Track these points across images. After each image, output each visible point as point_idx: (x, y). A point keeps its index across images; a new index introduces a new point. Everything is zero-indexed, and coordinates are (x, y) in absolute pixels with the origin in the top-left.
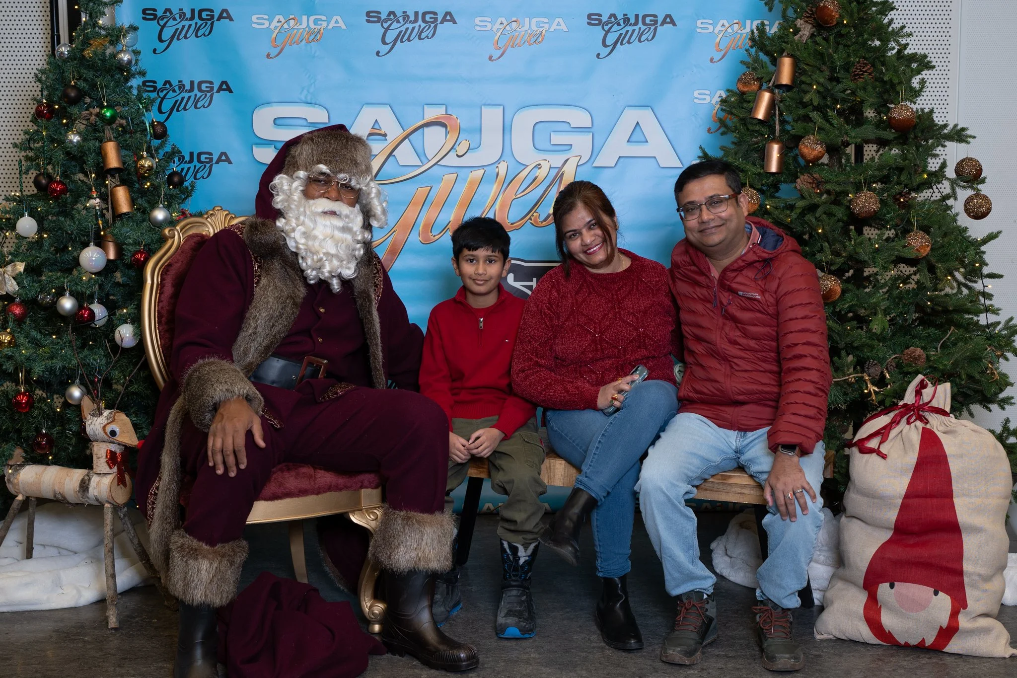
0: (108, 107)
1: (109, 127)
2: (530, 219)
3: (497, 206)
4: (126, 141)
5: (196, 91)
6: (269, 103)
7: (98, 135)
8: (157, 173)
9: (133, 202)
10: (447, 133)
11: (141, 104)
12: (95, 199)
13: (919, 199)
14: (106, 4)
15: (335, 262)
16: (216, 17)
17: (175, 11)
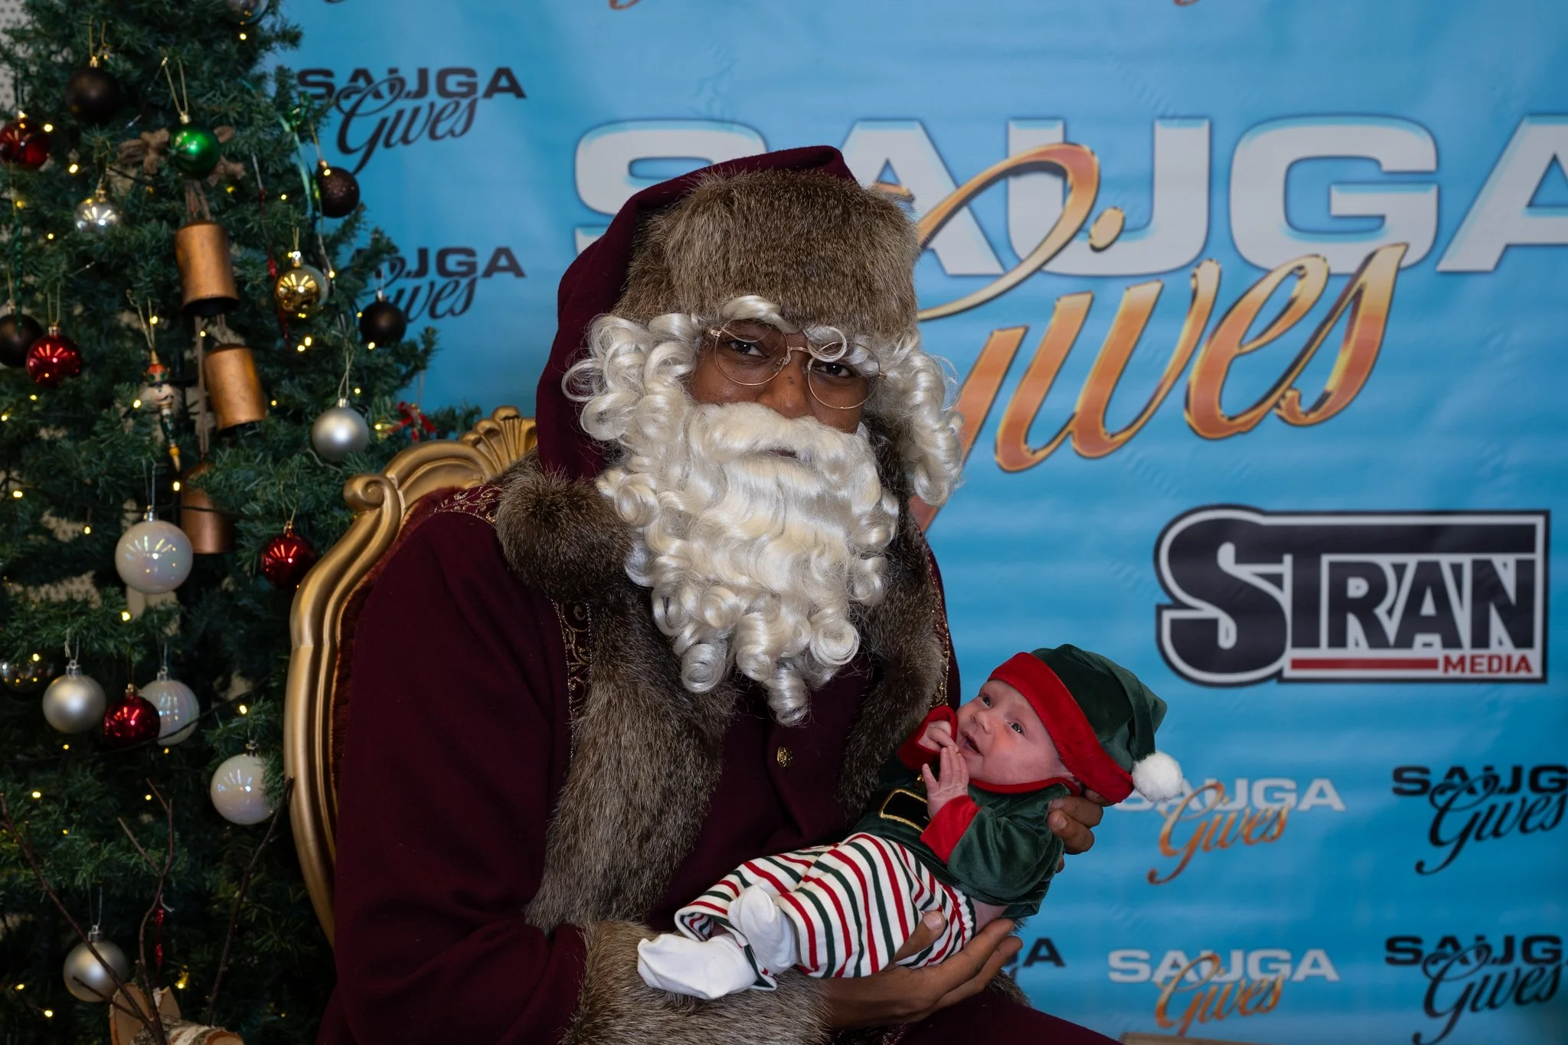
0: (194, 127)
1: (197, 184)
2: (1277, 405)
3: (1193, 375)
4: (244, 221)
5: (433, 94)
6: (613, 122)
7: (164, 205)
8: (332, 310)
9: (265, 388)
10: (1066, 191)
11: (288, 119)
12: (159, 385)
15: (789, 618)
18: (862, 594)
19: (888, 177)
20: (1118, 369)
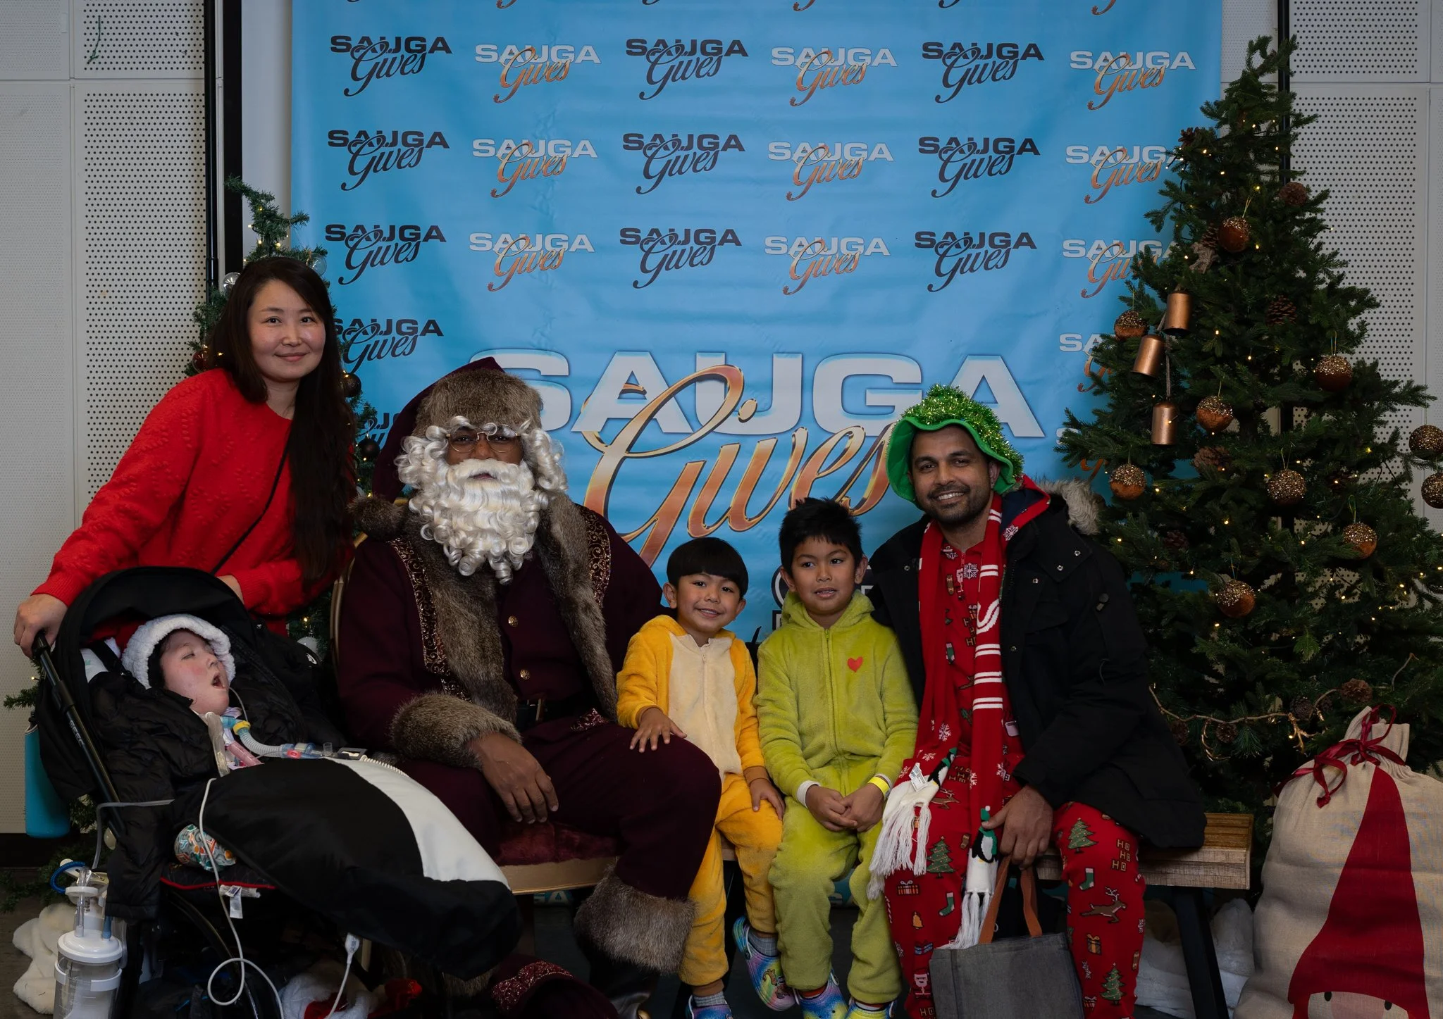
3: (793, 488)
5: (394, 333)
6: (488, 350)
10: (726, 391)
13: (1361, 481)
14: (287, 222)
16: (422, 237)
17: (369, 228)
19: (632, 381)
20: (753, 485)
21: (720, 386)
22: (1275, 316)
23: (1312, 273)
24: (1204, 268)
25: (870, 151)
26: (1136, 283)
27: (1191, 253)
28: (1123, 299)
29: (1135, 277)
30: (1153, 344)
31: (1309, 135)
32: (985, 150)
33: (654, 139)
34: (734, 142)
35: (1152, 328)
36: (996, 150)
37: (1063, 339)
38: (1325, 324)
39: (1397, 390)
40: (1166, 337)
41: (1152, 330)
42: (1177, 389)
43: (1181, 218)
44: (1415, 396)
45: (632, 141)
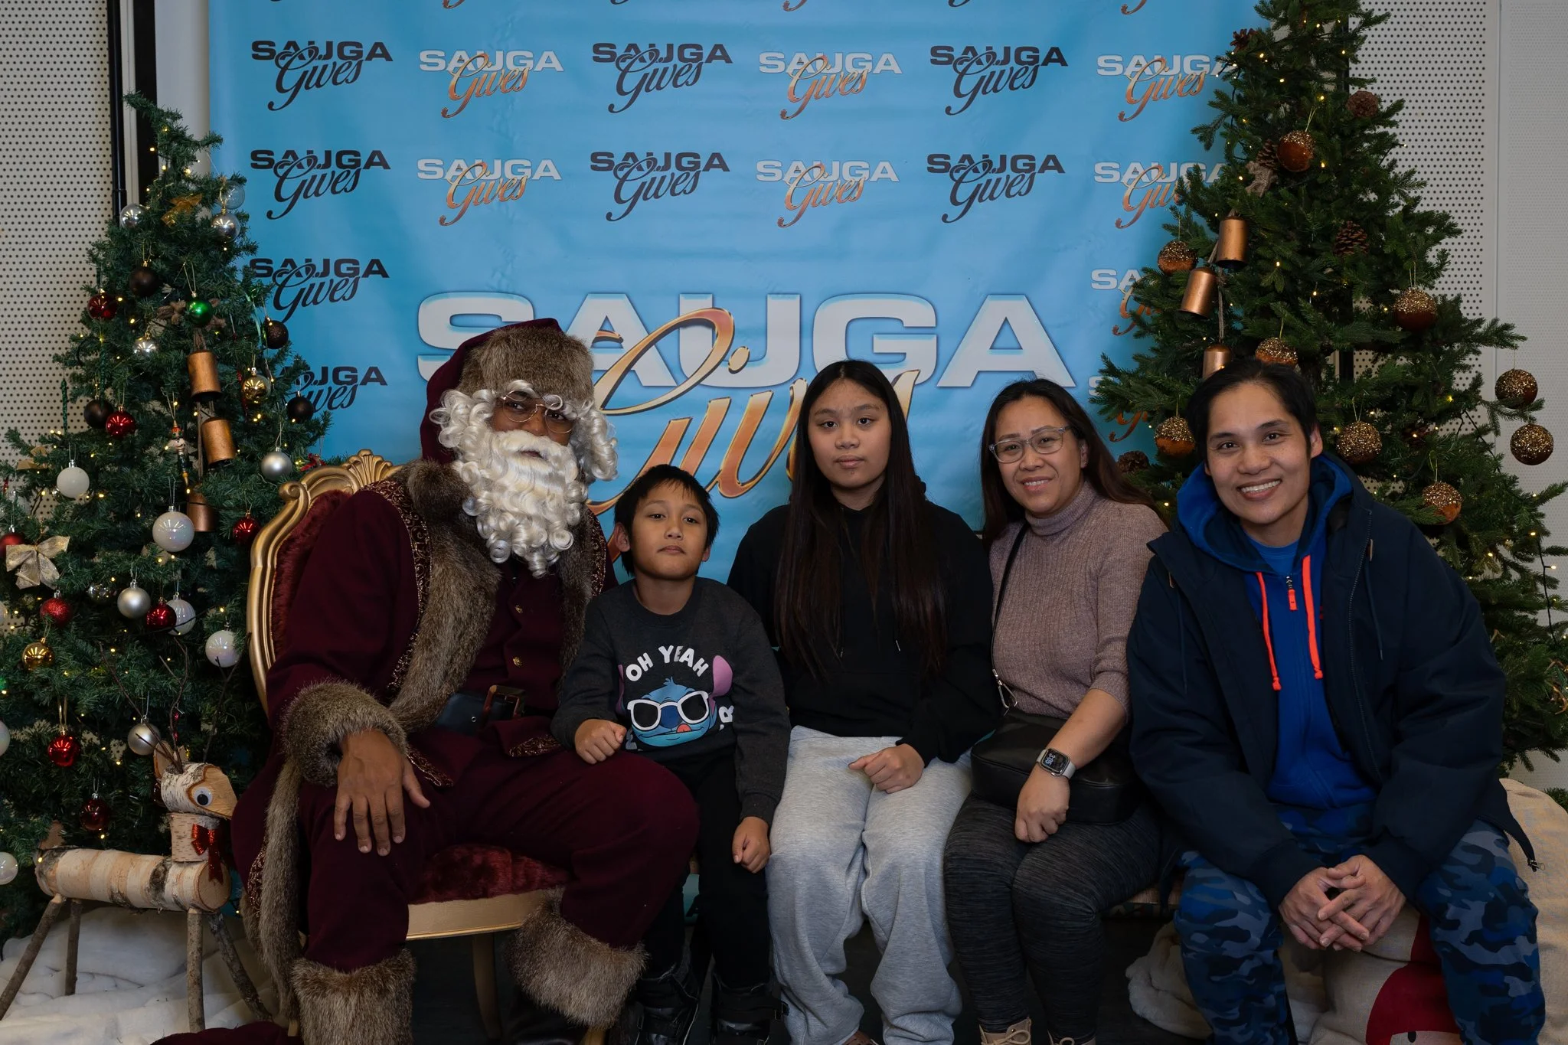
0: (198, 300)
1: (200, 330)
3: (791, 448)
4: (225, 350)
5: (332, 274)
6: (442, 293)
7: (183, 341)
8: (272, 400)
9: (235, 443)
10: (714, 337)
11: (249, 295)
12: (178, 439)
13: (1441, 434)
14: (197, 145)
15: (536, 527)
16: (363, 163)
17: (301, 154)
18: (569, 518)
19: (607, 327)
20: (746, 445)
21: (705, 333)
22: (1344, 245)
23: (1384, 193)
24: (1261, 190)
25: (874, 62)
26: (1182, 209)
27: (1246, 173)
28: (1167, 227)
29: (1180, 203)
30: (1204, 278)
31: (1376, 38)
32: (1006, 61)
33: (628, 49)
34: (720, 53)
35: (1200, 260)
36: (1018, 61)
37: (1095, 275)
38: (1403, 254)
39: (1480, 330)
40: (1219, 270)
41: (1201, 262)
42: (1229, 330)
43: (1233, 136)
44: (1501, 336)
45: (603, 52)
